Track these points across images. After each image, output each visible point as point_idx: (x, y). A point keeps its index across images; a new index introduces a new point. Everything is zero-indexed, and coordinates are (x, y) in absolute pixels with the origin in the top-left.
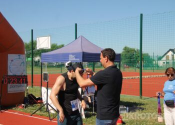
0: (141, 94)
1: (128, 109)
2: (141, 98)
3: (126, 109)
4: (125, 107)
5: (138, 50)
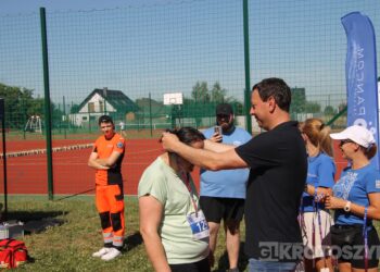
0: (52, 190)
2: (51, 198)
4: (20, 224)
5: (26, 91)
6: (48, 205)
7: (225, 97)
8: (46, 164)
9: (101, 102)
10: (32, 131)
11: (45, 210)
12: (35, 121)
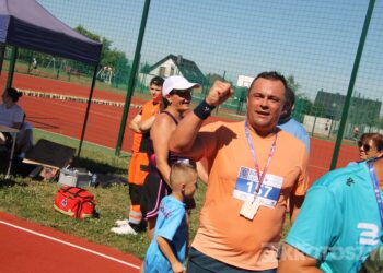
0: (120, 145)
1: (95, 177)
2: (118, 153)
3: (91, 178)
4: (90, 174)
5: (105, 41)
6: (114, 160)
7: (297, 93)
8: (120, 119)
9: (172, 69)
10: (102, 81)
11: (110, 164)
12: (107, 71)
